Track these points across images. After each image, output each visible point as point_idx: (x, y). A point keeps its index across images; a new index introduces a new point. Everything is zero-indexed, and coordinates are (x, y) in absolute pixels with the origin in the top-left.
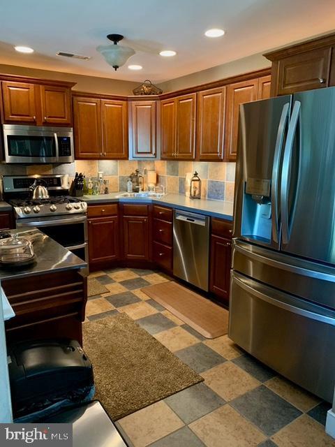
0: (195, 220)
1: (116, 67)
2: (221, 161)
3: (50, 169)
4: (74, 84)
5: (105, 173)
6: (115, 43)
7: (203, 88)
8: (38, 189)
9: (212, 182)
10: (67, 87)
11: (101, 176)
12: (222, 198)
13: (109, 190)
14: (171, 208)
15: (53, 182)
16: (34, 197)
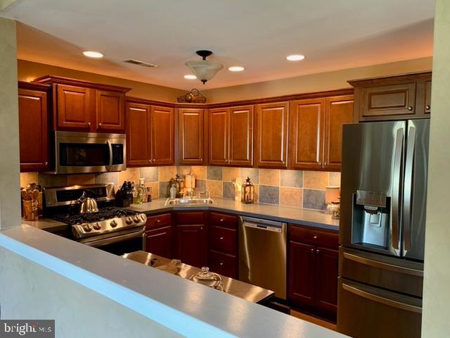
0: (268, 227)
1: (204, 81)
2: (285, 168)
3: (92, 178)
4: (129, 89)
5: (146, 179)
6: (204, 59)
7: (262, 101)
8: (86, 202)
9: (264, 186)
10: (121, 92)
11: (142, 183)
12: (277, 202)
13: (152, 198)
14: (235, 215)
15: (98, 192)
16: (82, 211)
